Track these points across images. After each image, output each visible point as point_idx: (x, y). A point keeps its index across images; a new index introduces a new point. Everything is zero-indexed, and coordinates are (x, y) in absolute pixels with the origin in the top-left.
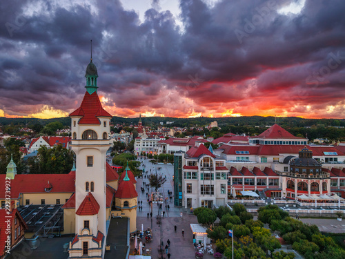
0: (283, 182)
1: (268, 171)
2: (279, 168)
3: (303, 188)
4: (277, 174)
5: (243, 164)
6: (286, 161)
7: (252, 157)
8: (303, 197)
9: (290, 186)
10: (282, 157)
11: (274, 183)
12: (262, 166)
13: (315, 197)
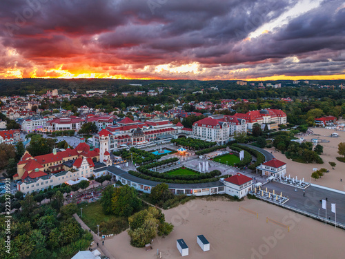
0: (132, 139)
1: (127, 136)
2: (130, 134)
3: (138, 140)
4: (130, 137)
5: (119, 135)
6: (132, 132)
7: (121, 132)
8: (139, 143)
9: (135, 140)
10: (131, 130)
11: (129, 140)
12: (124, 135)
13: (142, 143)
